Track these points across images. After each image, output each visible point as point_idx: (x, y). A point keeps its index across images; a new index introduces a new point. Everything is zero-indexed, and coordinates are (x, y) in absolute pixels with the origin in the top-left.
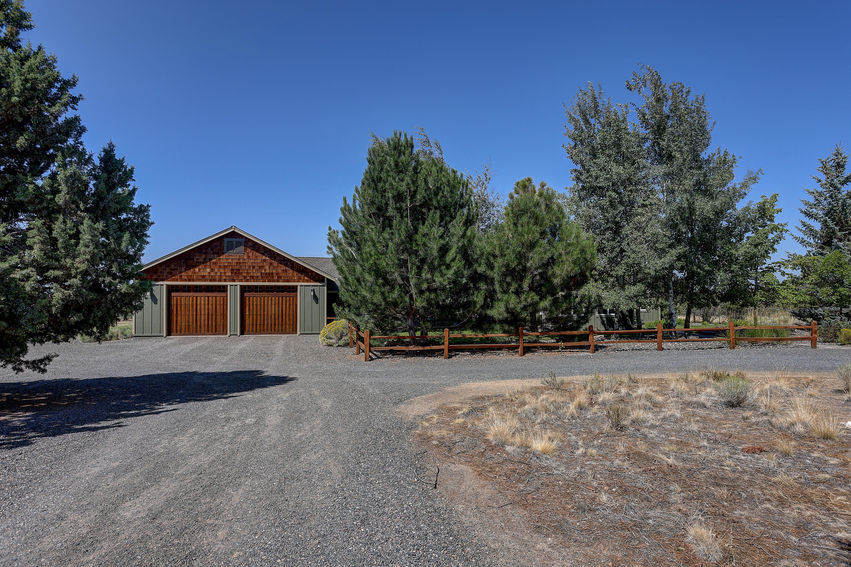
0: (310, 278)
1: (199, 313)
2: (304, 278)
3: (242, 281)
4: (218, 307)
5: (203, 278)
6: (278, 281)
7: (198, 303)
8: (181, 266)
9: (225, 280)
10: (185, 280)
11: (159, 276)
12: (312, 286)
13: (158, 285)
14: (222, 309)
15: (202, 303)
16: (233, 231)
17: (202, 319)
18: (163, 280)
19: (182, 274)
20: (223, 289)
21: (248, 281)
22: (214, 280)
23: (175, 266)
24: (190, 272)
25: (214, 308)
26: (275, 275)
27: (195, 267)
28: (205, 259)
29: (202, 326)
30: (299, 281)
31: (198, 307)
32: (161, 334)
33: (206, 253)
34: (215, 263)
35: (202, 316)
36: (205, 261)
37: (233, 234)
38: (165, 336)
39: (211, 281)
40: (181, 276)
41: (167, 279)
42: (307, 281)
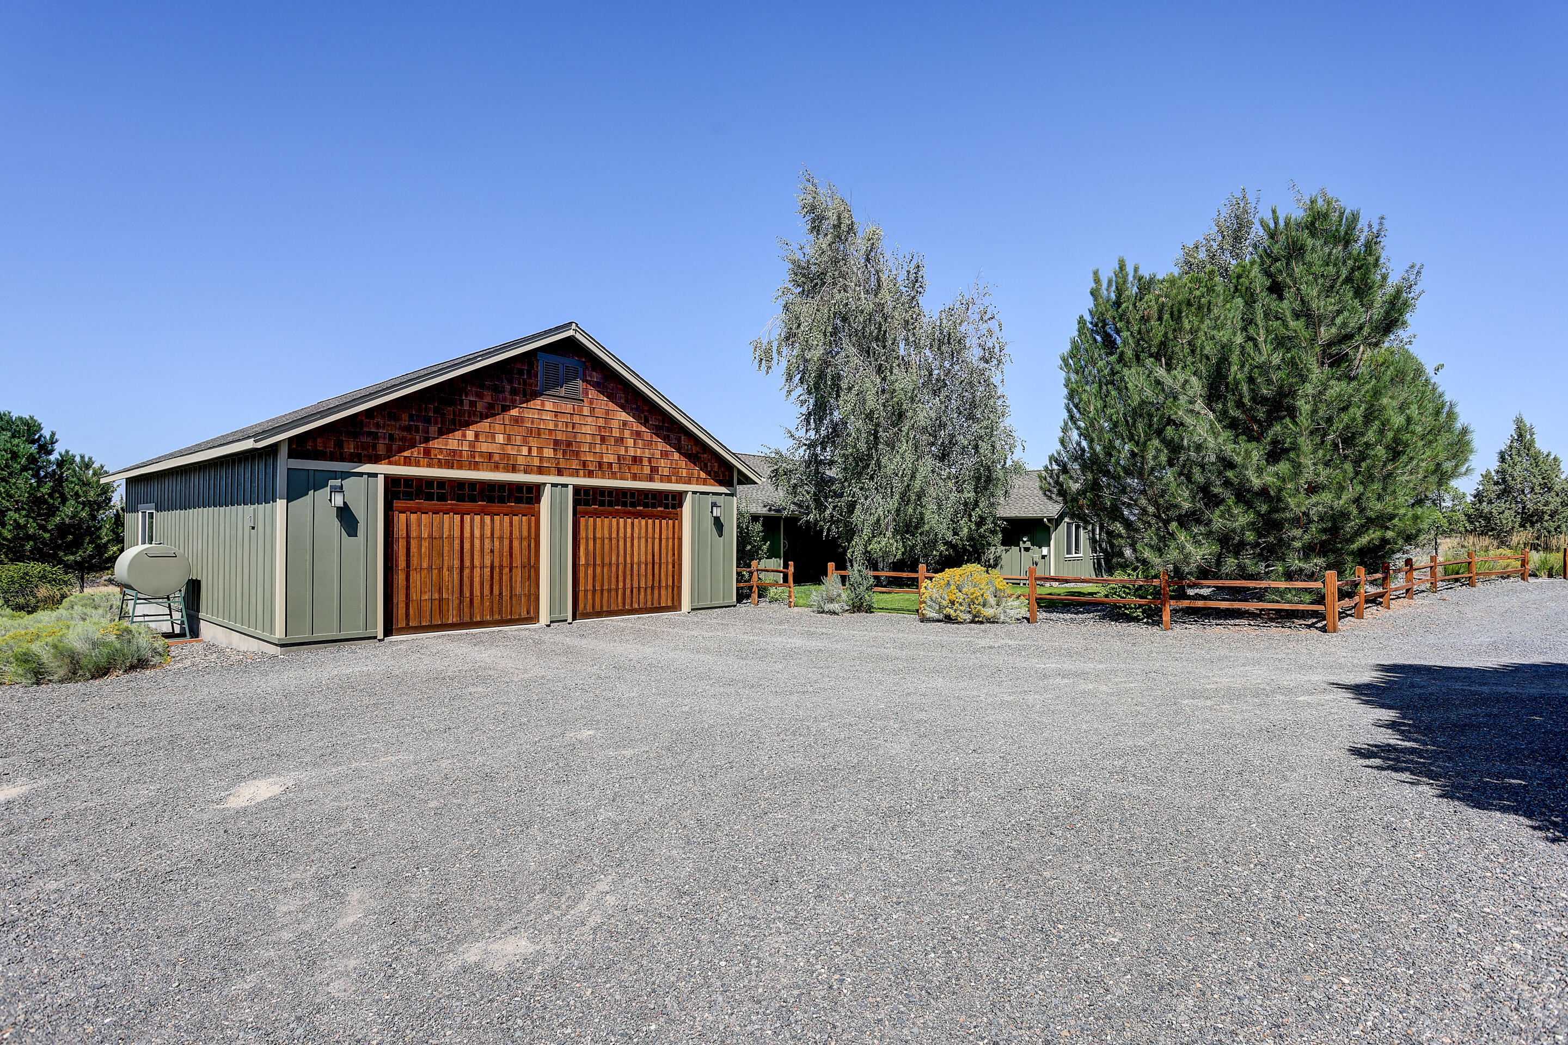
0: (708, 473)
1: (467, 563)
2: (699, 475)
3: (575, 473)
4: (516, 544)
5: (490, 461)
6: (651, 479)
7: (467, 534)
8: (428, 421)
9: (541, 471)
10: (440, 465)
11: (365, 446)
12: (714, 494)
13: (361, 474)
14: (525, 552)
15: (477, 533)
16: (571, 339)
17: (477, 579)
18: (376, 460)
19: (431, 444)
20: (531, 494)
21: (590, 474)
22: (514, 469)
23: (411, 418)
24: (452, 442)
25: (506, 548)
26: (646, 462)
27: (467, 424)
28: (491, 406)
29: (477, 600)
30: (689, 482)
31: (467, 546)
32: (370, 632)
33: (497, 390)
34: (517, 421)
35: (477, 572)
36: (490, 413)
37: (570, 347)
38: (380, 636)
39: (507, 470)
40: (427, 452)
41: (387, 457)
42: (705, 483)
